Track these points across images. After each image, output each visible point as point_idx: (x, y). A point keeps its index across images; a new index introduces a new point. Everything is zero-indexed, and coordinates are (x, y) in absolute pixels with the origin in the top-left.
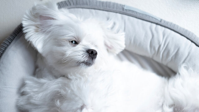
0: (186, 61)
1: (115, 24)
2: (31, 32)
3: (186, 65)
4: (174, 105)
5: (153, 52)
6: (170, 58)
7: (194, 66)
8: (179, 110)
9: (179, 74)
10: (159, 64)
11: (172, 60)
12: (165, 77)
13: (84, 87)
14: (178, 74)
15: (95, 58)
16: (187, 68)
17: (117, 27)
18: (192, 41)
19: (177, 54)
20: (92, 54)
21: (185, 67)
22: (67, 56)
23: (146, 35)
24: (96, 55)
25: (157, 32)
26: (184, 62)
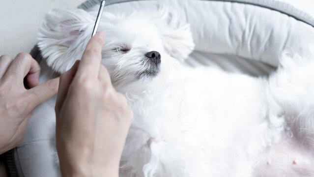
0: (287, 46)
1: (171, 15)
2: (53, 55)
3: (289, 52)
4: (285, 112)
5: (236, 44)
6: (262, 47)
7: (301, 50)
8: (293, 117)
9: (282, 67)
10: (248, 60)
11: (266, 49)
12: (262, 77)
13: (144, 112)
14: (279, 68)
15: (160, 62)
16: (291, 55)
17: (175, 20)
18: (289, 15)
19: (271, 38)
20: (153, 57)
21: (287, 55)
22: (120, 68)
23: (221, 22)
24: (160, 59)
25: (236, 13)
26: (284, 47)
